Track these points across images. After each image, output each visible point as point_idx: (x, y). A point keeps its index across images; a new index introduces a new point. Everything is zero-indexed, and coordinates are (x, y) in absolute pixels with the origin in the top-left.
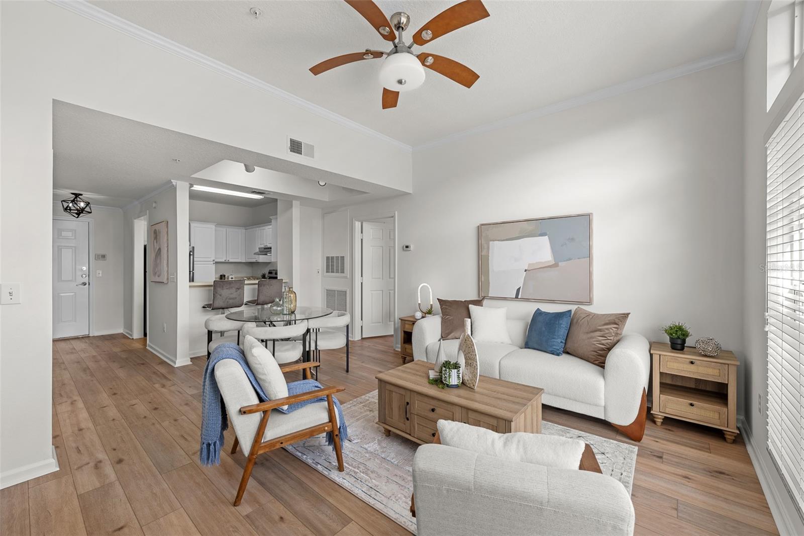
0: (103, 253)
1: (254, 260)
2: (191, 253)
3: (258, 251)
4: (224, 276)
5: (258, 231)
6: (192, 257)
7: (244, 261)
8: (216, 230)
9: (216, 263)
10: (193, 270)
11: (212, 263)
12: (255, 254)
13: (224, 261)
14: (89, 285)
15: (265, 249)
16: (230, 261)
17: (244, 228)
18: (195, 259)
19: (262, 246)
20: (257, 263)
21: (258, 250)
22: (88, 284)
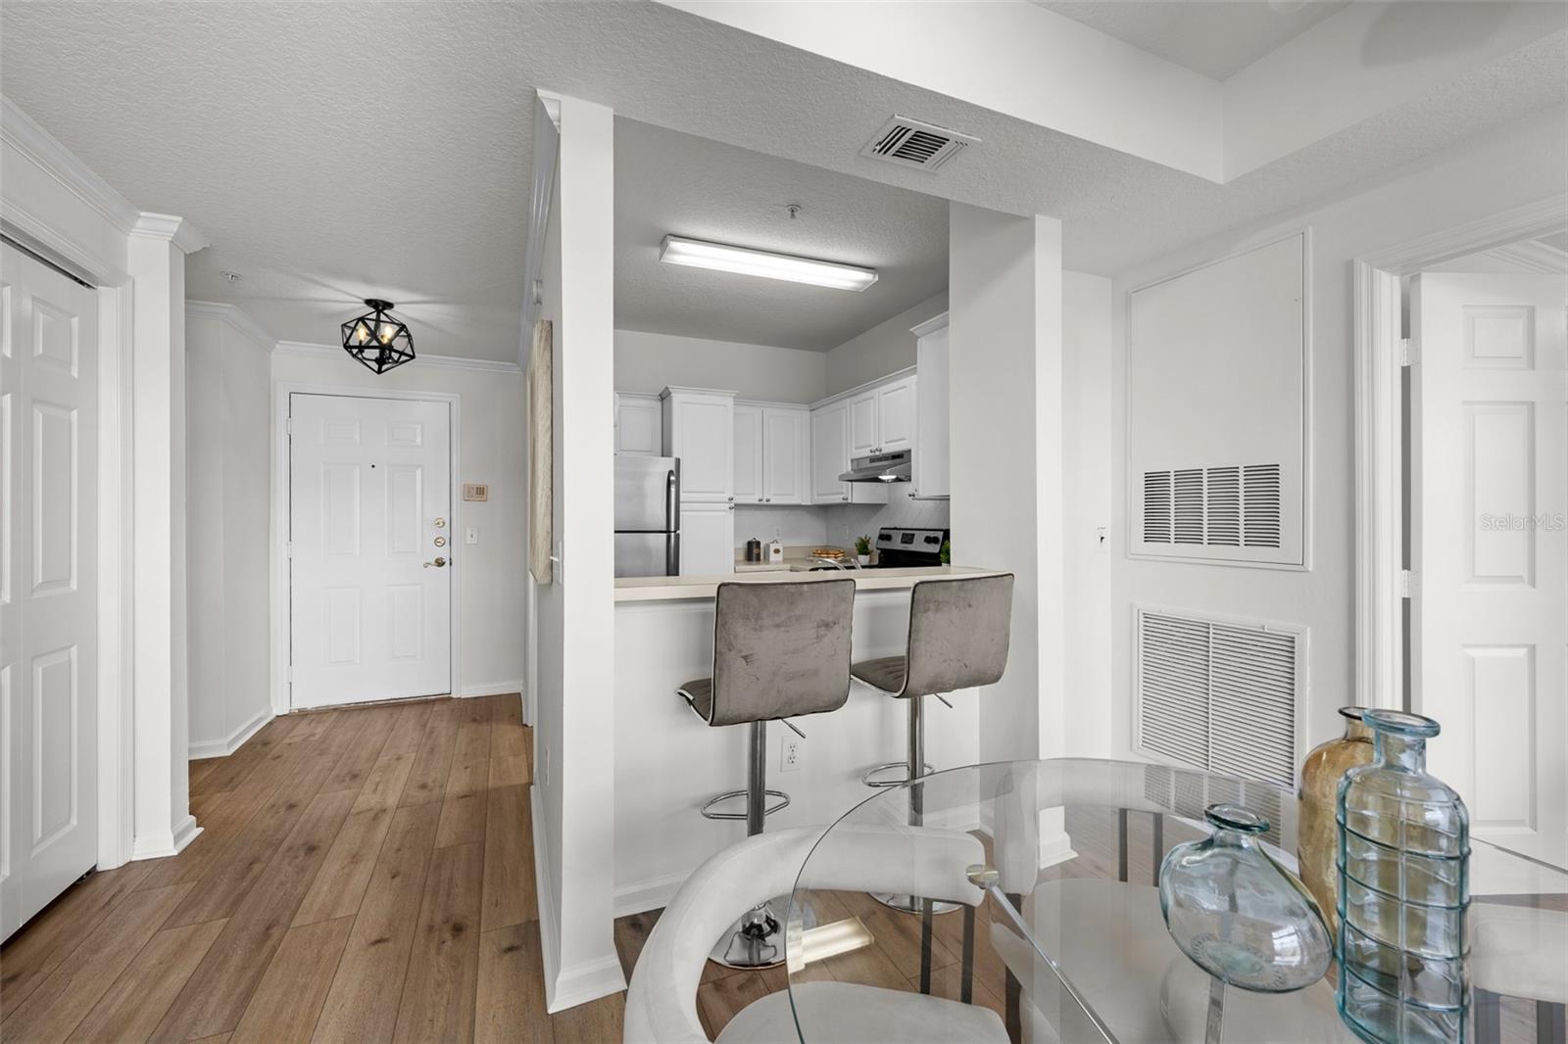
0: (480, 483)
1: (837, 499)
2: (672, 478)
3: (850, 469)
4: (758, 543)
5: (848, 408)
6: (673, 489)
7: (809, 504)
8: (736, 415)
9: (738, 507)
10: (677, 527)
11: (728, 506)
12: (844, 478)
13: (757, 502)
14: (451, 564)
15: (873, 460)
16: (772, 502)
17: (806, 407)
18: (682, 494)
19: (866, 453)
20: (844, 507)
21: (847, 468)
22: (448, 563)
